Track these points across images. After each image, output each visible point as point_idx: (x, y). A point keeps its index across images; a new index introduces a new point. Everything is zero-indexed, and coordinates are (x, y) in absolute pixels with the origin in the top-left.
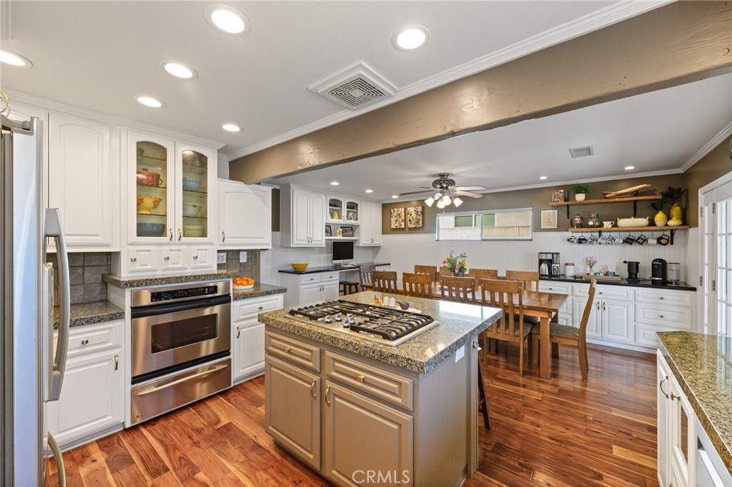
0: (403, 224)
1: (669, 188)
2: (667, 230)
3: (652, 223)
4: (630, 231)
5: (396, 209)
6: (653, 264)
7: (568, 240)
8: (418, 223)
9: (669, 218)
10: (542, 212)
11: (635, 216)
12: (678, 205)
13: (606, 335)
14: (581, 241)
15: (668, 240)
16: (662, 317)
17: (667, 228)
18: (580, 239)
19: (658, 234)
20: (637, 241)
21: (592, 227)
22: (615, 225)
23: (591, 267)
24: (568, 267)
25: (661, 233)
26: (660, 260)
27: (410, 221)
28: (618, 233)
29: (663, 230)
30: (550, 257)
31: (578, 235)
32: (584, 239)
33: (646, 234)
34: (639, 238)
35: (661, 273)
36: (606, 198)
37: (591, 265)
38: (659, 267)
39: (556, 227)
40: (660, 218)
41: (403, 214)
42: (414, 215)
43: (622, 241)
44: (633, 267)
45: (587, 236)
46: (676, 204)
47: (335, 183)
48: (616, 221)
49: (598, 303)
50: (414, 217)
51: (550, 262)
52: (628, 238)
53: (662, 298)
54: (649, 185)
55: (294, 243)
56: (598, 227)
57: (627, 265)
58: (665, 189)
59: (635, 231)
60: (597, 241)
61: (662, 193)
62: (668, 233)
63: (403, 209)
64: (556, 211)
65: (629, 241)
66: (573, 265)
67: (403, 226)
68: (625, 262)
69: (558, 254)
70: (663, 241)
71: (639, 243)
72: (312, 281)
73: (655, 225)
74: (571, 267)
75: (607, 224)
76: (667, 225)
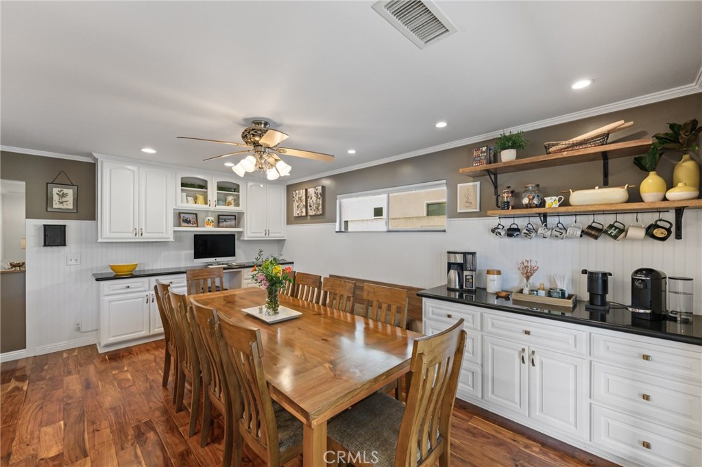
0: (304, 210)
1: (672, 126)
2: (666, 210)
3: (634, 196)
4: (594, 213)
5: (297, 192)
6: (633, 280)
7: (493, 231)
8: (317, 208)
9: (670, 185)
10: (459, 185)
11: (606, 184)
12: (692, 159)
13: (537, 412)
14: (512, 232)
15: (669, 231)
16: (646, 397)
17: (665, 204)
18: (510, 229)
19: (650, 219)
20: (606, 232)
21: (528, 206)
22: (565, 203)
23: (528, 278)
24: (491, 277)
25: (656, 216)
26: (649, 272)
27: (310, 206)
28: (573, 218)
29: (659, 211)
30: (459, 259)
31: (507, 223)
32: (518, 230)
33: (626, 219)
34: (611, 226)
35: (649, 298)
36: (550, 153)
37: (528, 273)
38: (646, 287)
39: (478, 210)
40: (651, 186)
41: (304, 197)
42: (314, 198)
43: (579, 233)
44: (598, 282)
45: (521, 223)
46: (686, 157)
47: (149, 151)
48: (567, 195)
49: (523, 350)
50: (315, 202)
51: (461, 267)
52: (590, 227)
53: (646, 357)
54: (631, 123)
55: (104, 236)
56: (537, 206)
57: (586, 276)
58: (664, 129)
59: (604, 213)
60: (536, 232)
61: (657, 137)
62: (671, 217)
63: (304, 190)
64: (478, 183)
65: (592, 232)
66: (499, 273)
67: (304, 214)
68: (584, 272)
69: (473, 254)
70: (657, 232)
71: (610, 235)
72: (129, 290)
73: (640, 200)
74: (495, 277)
75: (552, 202)
76: (665, 199)
